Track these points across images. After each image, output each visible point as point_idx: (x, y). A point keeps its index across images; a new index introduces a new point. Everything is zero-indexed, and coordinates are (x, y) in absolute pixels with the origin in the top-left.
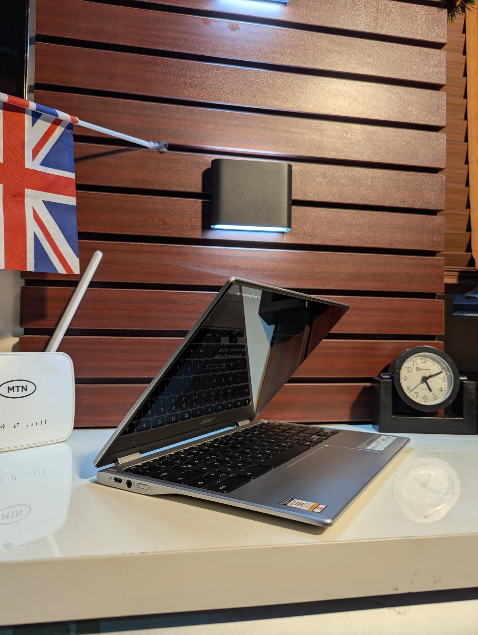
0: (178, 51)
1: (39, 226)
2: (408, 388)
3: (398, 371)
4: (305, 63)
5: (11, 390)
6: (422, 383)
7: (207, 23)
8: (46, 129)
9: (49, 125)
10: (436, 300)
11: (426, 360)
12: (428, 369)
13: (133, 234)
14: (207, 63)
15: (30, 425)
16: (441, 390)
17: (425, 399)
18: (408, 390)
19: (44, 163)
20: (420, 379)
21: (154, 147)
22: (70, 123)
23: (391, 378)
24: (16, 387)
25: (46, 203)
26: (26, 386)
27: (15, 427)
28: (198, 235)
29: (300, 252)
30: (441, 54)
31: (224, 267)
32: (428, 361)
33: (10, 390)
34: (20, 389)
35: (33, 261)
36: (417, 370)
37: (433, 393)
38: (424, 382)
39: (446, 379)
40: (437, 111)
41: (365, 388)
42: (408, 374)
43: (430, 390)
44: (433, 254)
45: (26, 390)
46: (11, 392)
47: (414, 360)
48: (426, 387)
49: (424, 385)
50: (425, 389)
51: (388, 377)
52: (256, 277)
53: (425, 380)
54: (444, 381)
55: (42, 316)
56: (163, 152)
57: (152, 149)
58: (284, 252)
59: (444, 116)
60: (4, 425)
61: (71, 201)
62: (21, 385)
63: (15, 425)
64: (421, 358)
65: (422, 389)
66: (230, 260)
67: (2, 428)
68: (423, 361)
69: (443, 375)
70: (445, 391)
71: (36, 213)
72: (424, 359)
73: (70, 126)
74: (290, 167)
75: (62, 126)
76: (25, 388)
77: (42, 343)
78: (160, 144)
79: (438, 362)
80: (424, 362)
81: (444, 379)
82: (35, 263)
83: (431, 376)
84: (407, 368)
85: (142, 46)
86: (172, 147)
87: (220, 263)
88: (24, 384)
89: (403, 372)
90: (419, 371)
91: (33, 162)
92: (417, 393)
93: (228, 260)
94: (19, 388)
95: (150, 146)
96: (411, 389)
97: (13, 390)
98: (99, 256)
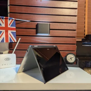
1: (10, 36)
2: (68, 60)
8: (11, 21)
10: (75, 45)
20: (70, 58)
25: (11, 32)
28: (35, 35)
30: (77, 3)
31: (39, 40)
32: (72, 55)
43: (72, 60)
47: (69, 55)
52: (44, 41)
57: (28, 21)
59: (77, 14)
61: (15, 31)
75: (14, 20)
81: (74, 58)
86: (31, 21)
89: (67, 57)
91: (9, 26)
98: (20, 39)
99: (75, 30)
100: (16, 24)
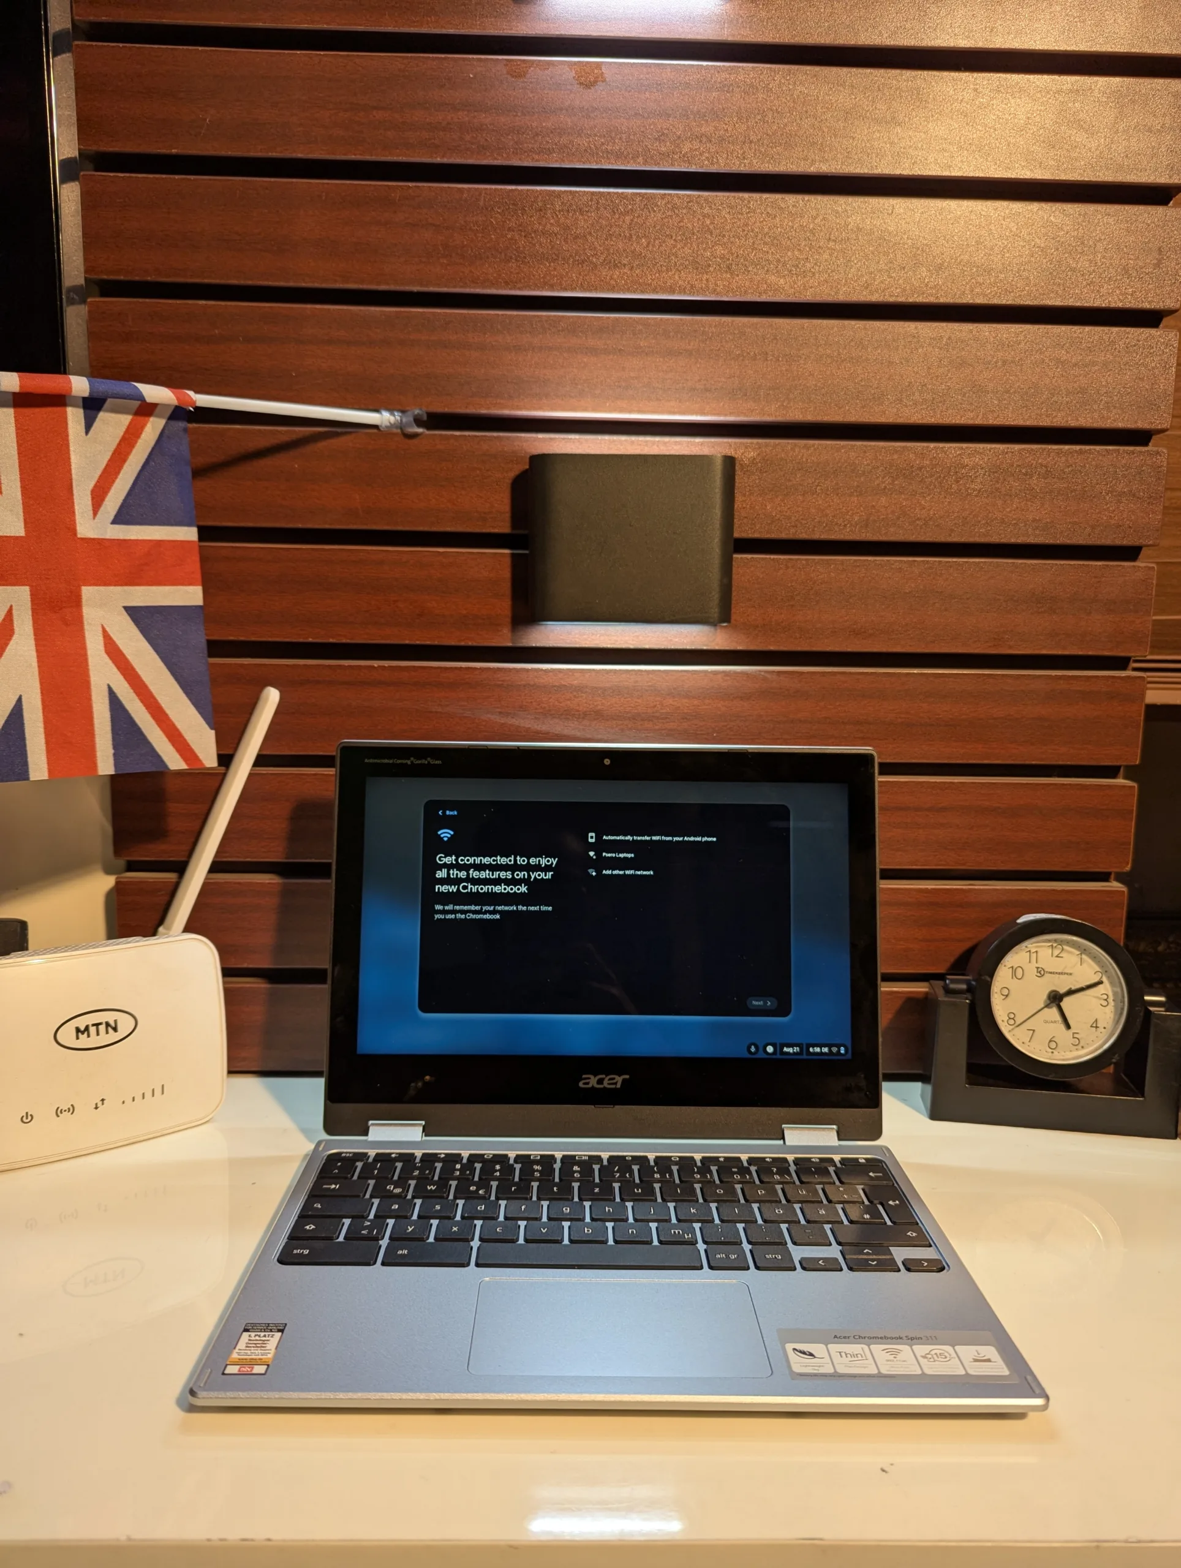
0: (445, 160)
1: (119, 668)
2: (1010, 1018)
3: (989, 979)
5: (83, 1033)
6: (1047, 1006)
7: (518, 74)
8: (120, 432)
9: (126, 419)
10: (1120, 781)
11: (1063, 949)
12: (1067, 974)
13: (348, 641)
14: (520, 188)
15: (129, 1101)
16: (1094, 1025)
17: (1053, 1045)
18: (1012, 1022)
19: (122, 517)
20: (1044, 996)
21: (390, 423)
22: (176, 406)
23: (970, 990)
24: (93, 1025)
25: (131, 611)
26: (116, 1021)
27: (96, 1108)
28: (504, 638)
29: (756, 671)
31: (566, 714)
32: (1069, 954)
33: (80, 1034)
34: (102, 1028)
35: (111, 751)
36: (1039, 975)
37: (1074, 1033)
38: (1052, 1005)
39: (1111, 1000)
40: (1158, 266)
41: (912, 996)
42: (1013, 984)
43: (1068, 1027)
45: (115, 1029)
46: (82, 1037)
47: (1033, 950)
48: (1058, 1018)
49: (1053, 1012)
50: (1055, 1022)
51: (964, 987)
53: (1055, 999)
54: (1105, 1003)
55: (159, 833)
56: (415, 436)
57: (387, 427)
58: (715, 673)
59: (1176, 280)
60: (72, 1105)
61: (192, 595)
62: (104, 1021)
63: (96, 1104)
64: (1052, 945)
65: (1046, 1022)
66: (582, 696)
67: (69, 1111)
68: (1056, 952)
69: (1106, 988)
70: (1105, 1028)
71: (111, 639)
72: (1059, 948)
73: (178, 414)
74: (729, 463)
75: (159, 418)
76: (113, 1025)
77: (162, 893)
78: (406, 415)
79: (1094, 958)
80: (1057, 956)
81: (1106, 1000)
82: (115, 755)
83: (1070, 992)
84: (1012, 967)
85: (352, 157)
86: (437, 421)
87: (556, 703)
88: (110, 1017)
89: (1002, 978)
90: (1043, 978)
91: (96, 521)
92: (1034, 1031)
93: (575, 696)
94: (100, 1027)
95: (382, 423)
96: (1019, 1021)
97: (86, 1033)
98: (272, 697)
99: (1130, 553)
100: (199, 473)
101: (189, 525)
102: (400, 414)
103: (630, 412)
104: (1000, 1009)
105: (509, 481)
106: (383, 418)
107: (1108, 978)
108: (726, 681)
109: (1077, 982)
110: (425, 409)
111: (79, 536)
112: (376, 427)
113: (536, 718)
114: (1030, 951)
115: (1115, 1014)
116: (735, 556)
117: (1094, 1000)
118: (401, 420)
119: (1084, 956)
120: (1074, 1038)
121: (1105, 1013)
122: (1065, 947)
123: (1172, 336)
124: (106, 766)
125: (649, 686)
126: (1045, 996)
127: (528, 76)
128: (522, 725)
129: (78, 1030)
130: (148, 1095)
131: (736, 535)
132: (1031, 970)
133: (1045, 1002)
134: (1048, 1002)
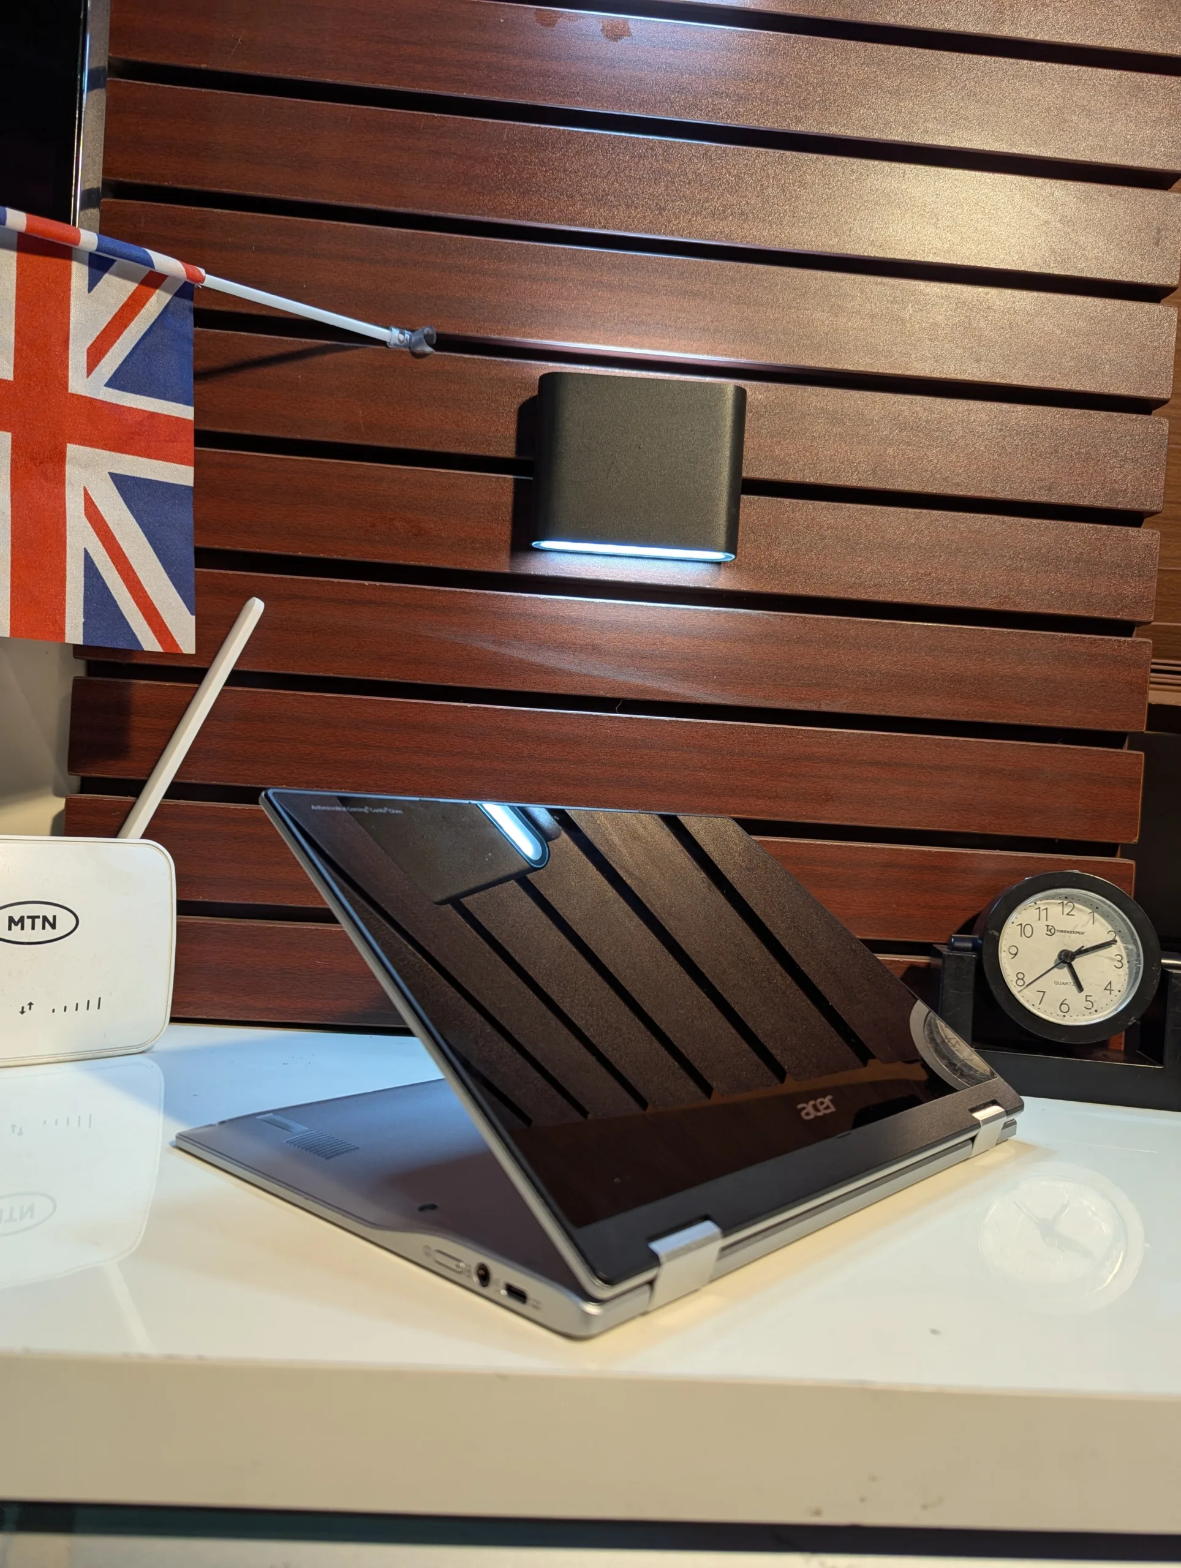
0: (471, 96)
1: (99, 535)
3: (996, 934)
4: (799, 120)
5: (16, 924)
6: (1058, 966)
7: (549, 22)
8: (124, 299)
9: (132, 286)
10: (1125, 751)
11: (1073, 907)
12: (1079, 933)
14: (543, 126)
15: (59, 1010)
16: (1108, 988)
17: (1064, 1009)
18: (1020, 982)
19: (117, 382)
20: (1054, 956)
21: (400, 341)
22: (186, 283)
23: (976, 948)
24: (29, 917)
25: (117, 479)
26: (54, 917)
27: (22, 1012)
28: (502, 565)
29: (759, 614)
31: (563, 647)
32: (1081, 910)
33: (13, 925)
34: (39, 922)
35: (81, 619)
36: (1049, 933)
37: (1086, 996)
38: (1063, 964)
39: (1125, 961)
40: (1157, 244)
41: (913, 968)
42: (1022, 943)
43: (1080, 988)
44: (1124, 628)
45: (53, 926)
46: (16, 929)
47: (1042, 907)
48: (1069, 978)
49: (1065, 971)
50: (1067, 983)
51: (970, 945)
52: (642, 674)
53: (1066, 959)
54: (1119, 965)
55: (118, 750)
56: (424, 355)
57: (395, 345)
58: (719, 613)
59: (1176, 258)
61: (183, 475)
62: (41, 915)
63: (23, 1008)
64: (1062, 903)
65: (1057, 983)
66: (579, 629)
68: (1067, 910)
69: (1119, 949)
70: (1119, 991)
71: (93, 503)
72: (1070, 906)
73: (187, 290)
74: (741, 394)
75: (166, 291)
76: (51, 921)
78: (416, 332)
79: (1105, 916)
80: (1068, 914)
81: (1120, 961)
82: (84, 623)
83: (1082, 952)
84: (1021, 924)
85: (381, 86)
86: (445, 343)
87: (553, 635)
88: (49, 912)
89: (1010, 936)
90: (1053, 936)
91: (89, 379)
92: (1044, 992)
93: (572, 629)
94: (36, 920)
95: (392, 340)
96: (1028, 981)
97: (20, 925)
98: (256, 608)
99: (1132, 518)
101: (187, 403)
102: (410, 333)
103: (642, 347)
104: (1009, 968)
105: (516, 407)
106: (392, 335)
107: (1122, 938)
108: (728, 621)
109: (1088, 941)
110: (435, 330)
111: (69, 391)
112: (383, 343)
113: (530, 649)
114: (1039, 908)
115: (1130, 977)
116: (742, 496)
117: (1107, 961)
118: (410, 339)
119: (1096, 914)
120: (1086, 1001)
121: (1119, 975)
122: (1076, 905)
123: (1173, 312)
124: (74, 634)
125: (649, 623)
126: (1056, 956)
127: (557, 25)
128: (516, 655)
129: (11, 920)
130: (83, 1006)
131: (744, 474)
132: (1040, 928)
133: (1056, 961)
134: (1059, 961)
